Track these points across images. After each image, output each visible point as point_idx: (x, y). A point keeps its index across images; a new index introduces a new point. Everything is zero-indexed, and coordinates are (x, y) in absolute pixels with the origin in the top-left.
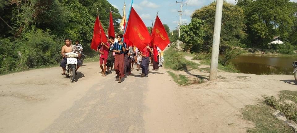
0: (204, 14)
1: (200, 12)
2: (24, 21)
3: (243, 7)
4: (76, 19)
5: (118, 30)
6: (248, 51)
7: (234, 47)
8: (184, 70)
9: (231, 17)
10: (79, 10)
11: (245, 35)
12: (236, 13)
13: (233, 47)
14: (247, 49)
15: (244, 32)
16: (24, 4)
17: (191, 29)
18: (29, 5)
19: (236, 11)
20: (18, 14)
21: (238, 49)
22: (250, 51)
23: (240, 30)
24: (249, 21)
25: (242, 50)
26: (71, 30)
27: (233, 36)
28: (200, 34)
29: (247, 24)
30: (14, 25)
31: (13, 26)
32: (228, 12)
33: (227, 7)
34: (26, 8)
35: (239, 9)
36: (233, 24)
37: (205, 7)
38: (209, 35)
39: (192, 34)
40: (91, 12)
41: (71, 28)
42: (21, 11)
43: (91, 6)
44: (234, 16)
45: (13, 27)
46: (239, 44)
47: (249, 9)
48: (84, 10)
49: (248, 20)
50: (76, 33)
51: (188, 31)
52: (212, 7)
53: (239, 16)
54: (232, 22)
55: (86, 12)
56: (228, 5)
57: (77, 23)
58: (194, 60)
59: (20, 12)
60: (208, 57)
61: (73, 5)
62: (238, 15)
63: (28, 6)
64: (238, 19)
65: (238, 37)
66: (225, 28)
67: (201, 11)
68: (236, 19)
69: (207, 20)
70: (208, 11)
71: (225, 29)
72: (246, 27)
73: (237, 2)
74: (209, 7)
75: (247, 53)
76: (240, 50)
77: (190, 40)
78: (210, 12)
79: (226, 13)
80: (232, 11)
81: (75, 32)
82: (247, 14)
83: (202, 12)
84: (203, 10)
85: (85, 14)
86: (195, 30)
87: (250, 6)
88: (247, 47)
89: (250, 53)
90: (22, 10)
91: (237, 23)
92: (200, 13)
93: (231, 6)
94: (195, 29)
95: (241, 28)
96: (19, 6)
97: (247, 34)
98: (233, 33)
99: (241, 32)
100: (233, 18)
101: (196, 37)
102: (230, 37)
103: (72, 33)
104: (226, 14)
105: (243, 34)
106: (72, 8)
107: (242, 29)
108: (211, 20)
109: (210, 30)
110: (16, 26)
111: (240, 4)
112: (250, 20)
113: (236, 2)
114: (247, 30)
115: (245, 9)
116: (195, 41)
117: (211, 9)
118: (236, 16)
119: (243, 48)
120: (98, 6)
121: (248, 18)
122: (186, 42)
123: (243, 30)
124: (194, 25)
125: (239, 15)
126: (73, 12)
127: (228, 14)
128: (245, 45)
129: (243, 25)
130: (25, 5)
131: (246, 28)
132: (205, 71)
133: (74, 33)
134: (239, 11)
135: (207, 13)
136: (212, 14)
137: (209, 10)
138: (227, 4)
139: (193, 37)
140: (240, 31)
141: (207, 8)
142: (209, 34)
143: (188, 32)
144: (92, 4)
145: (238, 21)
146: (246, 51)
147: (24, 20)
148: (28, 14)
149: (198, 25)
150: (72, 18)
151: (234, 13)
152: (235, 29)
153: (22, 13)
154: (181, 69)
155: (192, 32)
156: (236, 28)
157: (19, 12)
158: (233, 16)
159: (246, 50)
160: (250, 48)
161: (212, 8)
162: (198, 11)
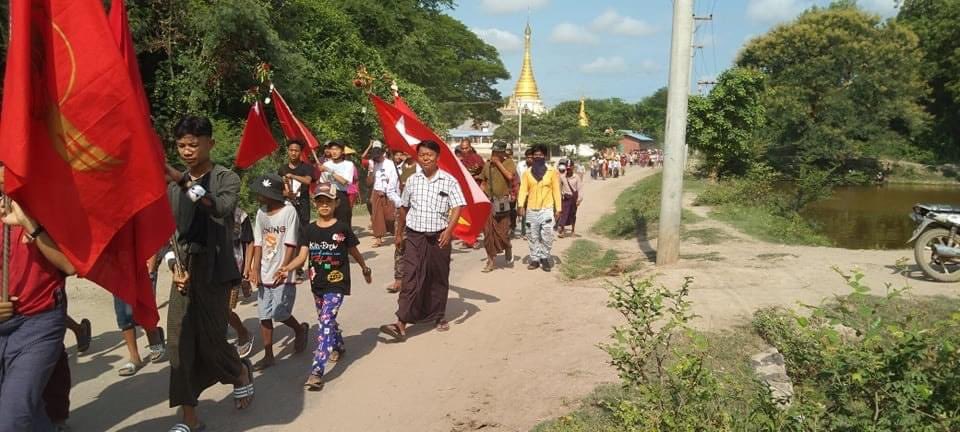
0: (777, 52)
1: (763, 44)
2: (186, 98)
3: (924, 22)
4: (343, 88)
5: (495, 114)
6: (940, 173)
7: (892, 162)
8: (637, 235)
9: (872, 57)
10: (357, 58)
11: (924, 119)
12: (892, 45)
13: (886, 162)
14: (939, 167)
15: (924, 107)
16: (184, 50)
17: (718, 104)
18: (198, 53)
19: (892, 38)
20: (170, 79)
21: (907, 168)
22: (948, 174)
23: (907, 102)
24: (944, 70)
25: (920, 172)
26: (323, 120)
27: (881, 123)
28: (749, 120)
29: (937, 83)
30: (158, 109)
31: (157, 113)
32: (860, 41)
33: (858, 26)
34: (191, 60)
35: (901, 29)
36: (881, 82)
37: (782, 29)
38: (797, 123)
39: (720, 120)
40: (398, 62)
41: (324, 115)
42: (178, 69)
43: (399, 45)
44: (881, 54)
45: (156, 117)
46: (911, 152)
47: (942, 28)
48: (371, 58)
49: (941, 66)
50: (337, 129)
51: (709, 111)
52: (806, 26)
53: (901, 55)
54: (876, 73)
55: (376, 65)
56: (860, 18)
57: (347, 98)
58: (697, 205)
59: (175, 74)
60: (744, 196)
61: (339, 43)
62: (898, 51)
63: (195, 56)
64: (896, 66)
65: (899, 125)
66: (851, 98)
67: (767, 43)
68: (888, 63)
69: (789, 70)
70: (790, 41)
71: (850, 102)
72: (930, 91)
73: (902, 4)
74: (793, 28)
75: (939, 182)
76: (911, 170)
77: (714, 139)
78: (799, 44)
79: (856, 45)
80: (876, 38)
81: (335, 127)
82: (937, 45)
83: (772, 45)
84: (773, 39)
85: (374, 70)
86: (731, 108)
87: (946, 17)
88: (941, 160)
89: (948, 182)
90: (182, 68)
91: (895, 77)
92: (765, 48)
93: (872, 23)
94: (733, 103)
95: (911, 95)
96: (172, 56)
97: (933, 117)
98: (881, 113)
99: (909, 111)
100: (880, 63)
101: (736, 130)
102: (870, 127)
103: (324, 130)
104: (853, 48)
105: (917, 117)
106: (334, 53)
107: (912, 98)
108: (801, 72)
109: (798, 106)
110: (164, 113)
111: (909, 14)
112: (948, 65)
113: (896, 7)
114: (933, 101)
115: (931, 28)
116: (733, 142)
117: (802, 33)
118: (890, 56)
119: (922, 162)
120: (418, 42)
121: (942, 62)
122: (702, 148)
123: (921, 102)
124: (730, 91)
125: (900, 52)
126: (336, 67)
127: (861, 48)
128: (932, 154)
129: (919, 84)
130: (189, 52)
131: (930, 96)
132: (697, 240)
133: (332, 127)
134: (901, 36)
135: (787, 47)
136: (805, 50)
137: (794, 37)
138: (857, 14)
139: (726, 131)
140: (907, 107)
141: (787, 31)
142: (794, 119)
143: (708, 116)
144: (401, 37)
145: (896, 73)
146: (935, 173)
147: (187, 94)
148: (195, 79)
149: (742, 92)
150: (331, 84)
151: (885, 46)
152: (887, 101)
153: (182, 76)
154: (629, 235)
155: (722, 113)
156: (890, 95)
157: (172, 73)
158: (878, 53)
159: (934, 169)
160: (948, 165)
161: (804, 30)
162: (758, 42)
